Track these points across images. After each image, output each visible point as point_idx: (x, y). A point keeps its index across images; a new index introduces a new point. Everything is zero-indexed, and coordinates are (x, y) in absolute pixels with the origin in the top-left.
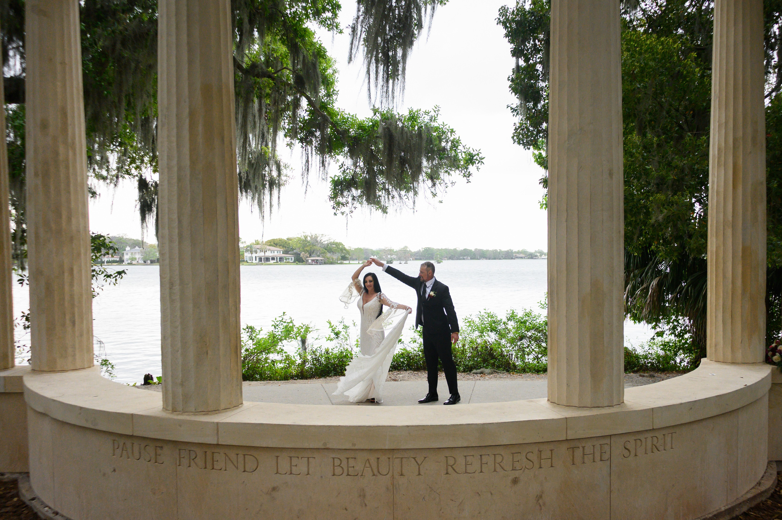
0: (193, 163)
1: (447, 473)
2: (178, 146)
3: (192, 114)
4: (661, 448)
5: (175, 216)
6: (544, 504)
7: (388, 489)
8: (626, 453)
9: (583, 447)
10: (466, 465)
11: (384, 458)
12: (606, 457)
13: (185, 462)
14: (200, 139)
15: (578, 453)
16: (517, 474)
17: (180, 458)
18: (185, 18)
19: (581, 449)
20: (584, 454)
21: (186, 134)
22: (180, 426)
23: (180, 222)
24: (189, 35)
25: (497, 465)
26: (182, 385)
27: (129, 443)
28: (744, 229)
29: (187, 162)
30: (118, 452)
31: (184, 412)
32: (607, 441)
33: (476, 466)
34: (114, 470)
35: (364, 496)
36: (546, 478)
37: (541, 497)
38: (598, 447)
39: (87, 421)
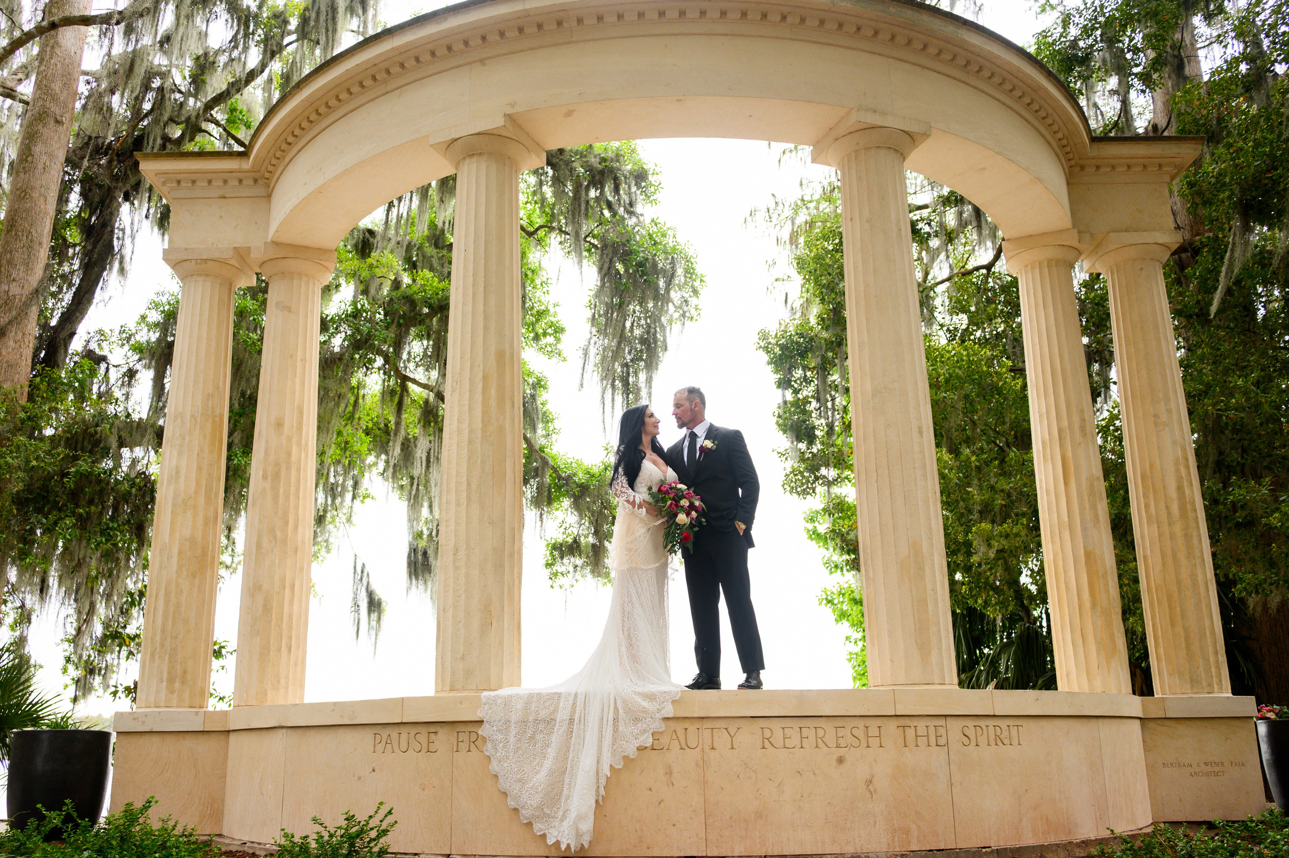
0: (485, 424)
1: (764, 748)
2: (471, 409)
3: (485, 378)
4: (1006, 741)
5: (464, 479)
6: (875, 790)
7: (697, 764)
8: (966, 741)
9: (915, 727)
10: (784, 738)
11: (692, 728)
12: (942, 741)
13: (464, 746)
14: (493, 402)
15: (910, 733)
16: (842, 752)
17: (458, 742)
18: (482, 289)
19: (913, 728)
20: (917, 736)
21: (479, 397)
22: (461, 703)
23: (469, 484)
24: (485, 304)
25: (819, 740)
26: (463, 658)
27: (394, 733)
28: (1084, 529)
29: (478, 425)
30: (380, 747)
31: (464, 689)
32: (941, 722)
33: (795, 740)
34: (374, 770)
35: (671, 773)
36: (875, 761)
37: (871, 781)
38: (932, 730)
39: (342, 717)
